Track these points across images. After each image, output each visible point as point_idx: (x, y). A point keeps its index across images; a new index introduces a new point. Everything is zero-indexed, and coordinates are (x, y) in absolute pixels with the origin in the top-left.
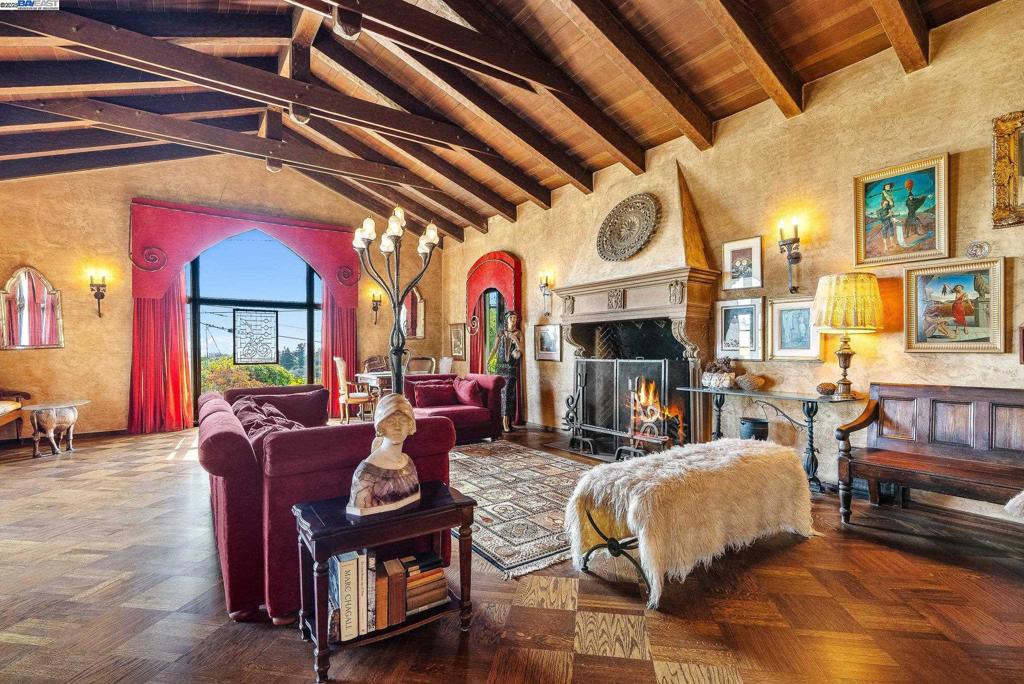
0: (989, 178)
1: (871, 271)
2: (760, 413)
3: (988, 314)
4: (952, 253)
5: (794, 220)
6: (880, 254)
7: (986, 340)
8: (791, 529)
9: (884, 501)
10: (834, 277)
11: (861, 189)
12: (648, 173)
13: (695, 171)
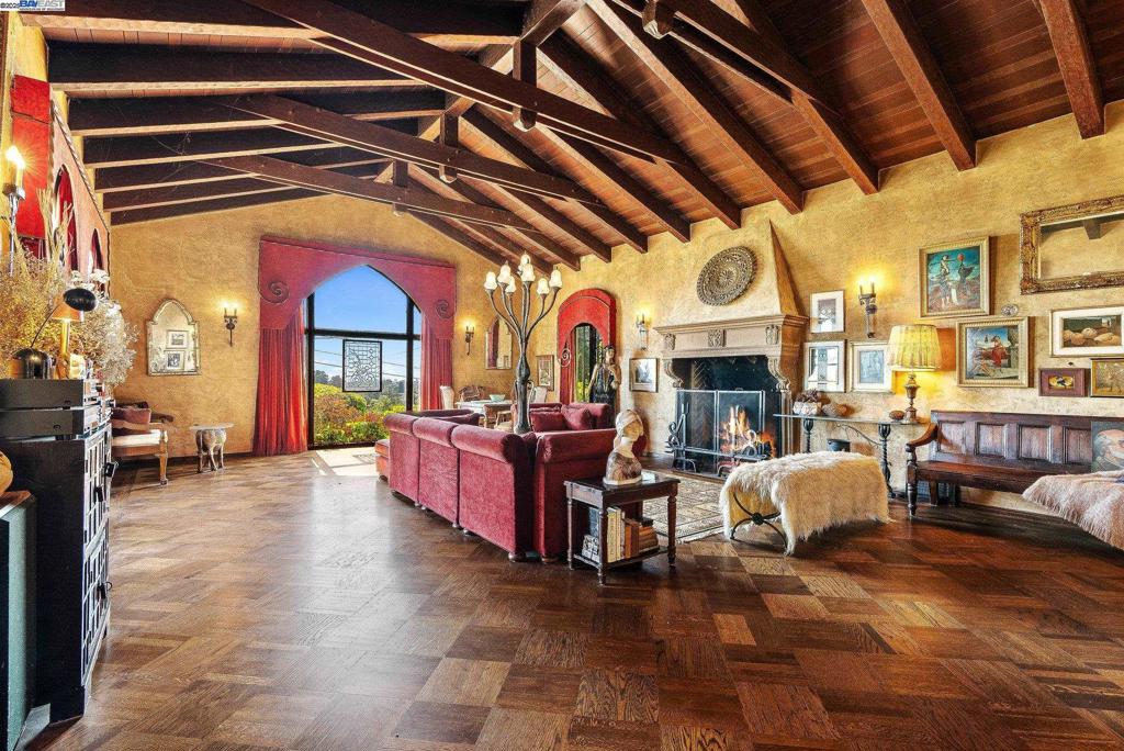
0: (1019, 256)
1: (932, 323)
2: (842, 435)
3: (1017, 358)
4: (992, 312)
5: (871, 278)
6: (940, 310)
7: (1016, 378)
8: (873, 518)
9: (942, 502)
10: (904, 328)
11: (925, 258)
12: (743, 229)
13: (786, 231)
